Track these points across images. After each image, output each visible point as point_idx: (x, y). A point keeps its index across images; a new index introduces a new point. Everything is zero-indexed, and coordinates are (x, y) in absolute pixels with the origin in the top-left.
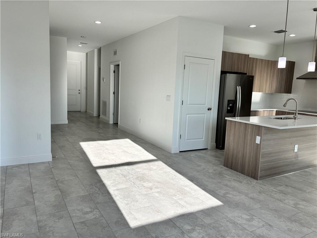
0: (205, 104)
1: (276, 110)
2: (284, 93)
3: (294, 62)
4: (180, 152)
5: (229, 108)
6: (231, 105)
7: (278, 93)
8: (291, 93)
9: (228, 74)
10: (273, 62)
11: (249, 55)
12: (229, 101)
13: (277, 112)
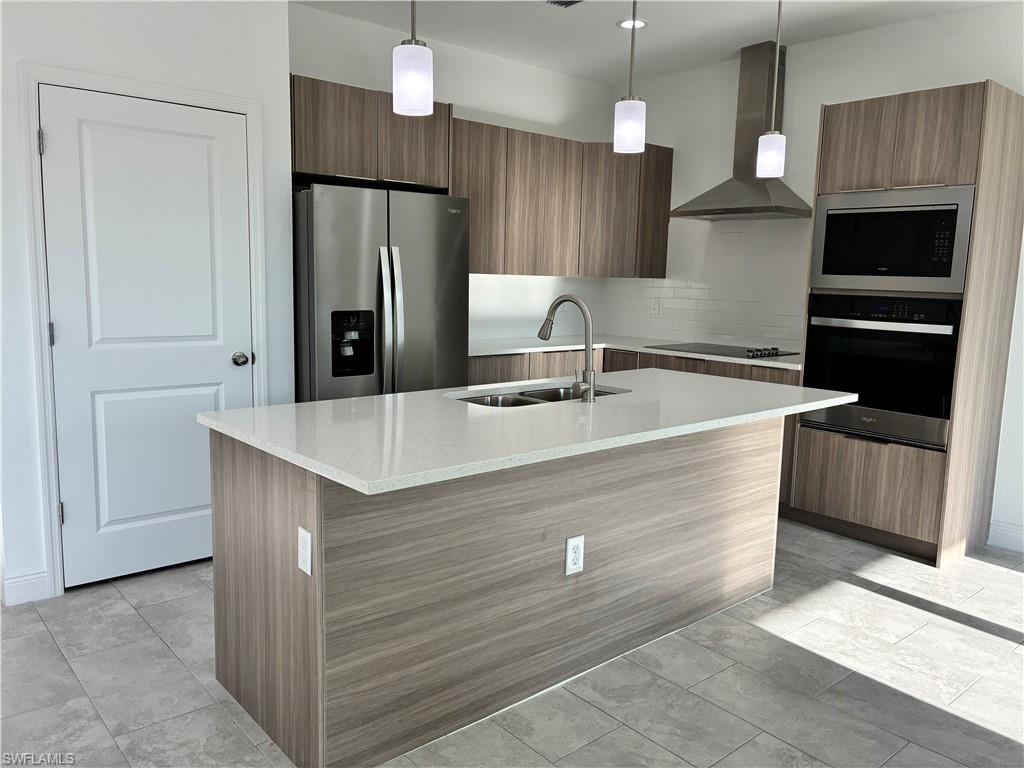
0: (213, 337)
1: (603, 346)
2: (634, 276)
3: (670, 151)
4: (67, 590)
5: (349, 351)
6: (354, 335)
7: (621, 275)
8: (664, 277)
9: (318, 188)
10: (586, 150)
11: (450, 106)
12: (342, 320)
13: (608, 353)
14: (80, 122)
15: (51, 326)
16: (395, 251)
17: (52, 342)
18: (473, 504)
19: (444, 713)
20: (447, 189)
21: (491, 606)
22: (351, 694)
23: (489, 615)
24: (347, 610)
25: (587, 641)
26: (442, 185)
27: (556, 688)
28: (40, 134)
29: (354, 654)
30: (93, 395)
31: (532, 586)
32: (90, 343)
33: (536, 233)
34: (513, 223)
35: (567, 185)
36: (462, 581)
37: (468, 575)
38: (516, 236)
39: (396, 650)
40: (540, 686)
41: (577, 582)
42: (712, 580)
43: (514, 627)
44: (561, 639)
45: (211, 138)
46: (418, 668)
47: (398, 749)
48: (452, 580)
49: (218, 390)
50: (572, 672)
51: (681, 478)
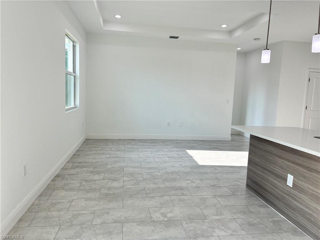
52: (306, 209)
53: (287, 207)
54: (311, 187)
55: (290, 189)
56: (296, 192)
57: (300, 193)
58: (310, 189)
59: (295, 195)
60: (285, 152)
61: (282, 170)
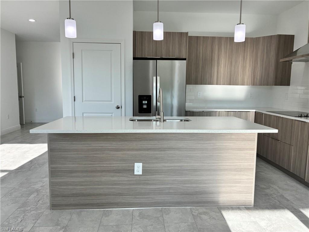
14: (82, 50)
15: (74, 97)
16: (158, 78)
17: (75, 101)
18: (96, 145)
19: (87, 203)
20: (186, 58)
21: (104, 177)
22: (58, 188)
23: (104, 179)
24: (57, 166)
25: (145, 198)
26: (184, 57)
27: (131, 209)
28: (73, 54)
29: (59, 178)
30: (83, 113)
31: (120, 175)
32: (83, 101)
33: (231, 71)
34: (221, 68)
35: (246, 54)
36: (93, 167)
37: (95, 165)
38: (222, 72)
39: (72, 180)
40: (125, 206)
41: (140, 178)
42: (210, 193)
43: (113, 185)
44: (132, 194)
45: (112, 51)
46: (78, 187)
47: (73, 207)
48: (90, 166)
49: (112, 115)
50: (138, 206)
51: (191, 152)
52: (163, 186)
53: (137, 197)
54: (166, 165)
55: (139, 177)
56: (148, 177)
57: (153, 175)
58: (165, 166)
59: (145, 180)
60: (126, 142)
61: (124, 162)
